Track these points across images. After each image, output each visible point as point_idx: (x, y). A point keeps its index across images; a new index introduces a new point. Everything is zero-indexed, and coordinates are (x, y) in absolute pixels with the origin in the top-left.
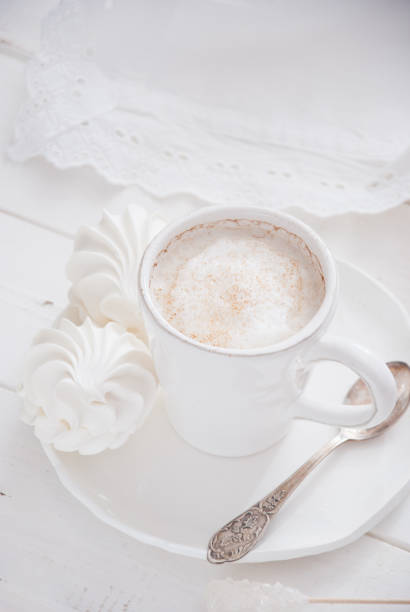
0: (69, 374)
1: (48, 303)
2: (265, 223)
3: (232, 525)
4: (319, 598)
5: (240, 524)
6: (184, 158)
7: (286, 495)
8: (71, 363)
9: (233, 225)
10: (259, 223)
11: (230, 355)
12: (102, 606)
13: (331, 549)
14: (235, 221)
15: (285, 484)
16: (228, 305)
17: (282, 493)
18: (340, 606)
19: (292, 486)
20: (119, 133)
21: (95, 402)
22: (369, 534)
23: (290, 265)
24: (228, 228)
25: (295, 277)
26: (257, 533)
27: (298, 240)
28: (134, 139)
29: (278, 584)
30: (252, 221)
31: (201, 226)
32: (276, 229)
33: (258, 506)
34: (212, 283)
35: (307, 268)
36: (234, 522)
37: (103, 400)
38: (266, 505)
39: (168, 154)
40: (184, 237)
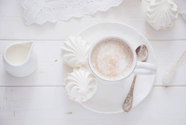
1: (56, 61)
5: (127, 101)
6: (66, 7)
8: (77, 86)
15: (132, 86)
17: (132, 89)
19: (134, 86)
20: (50, 9)
21: (88, 93)
26: (132, 101)
28: (54, 9)
33: (128, 94)
36: (126, 100)
37: (89, 91)
38: (130, 93)
39: (62, 8)
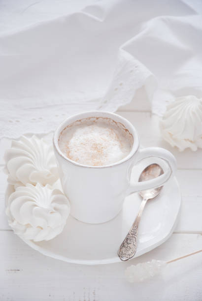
0: (35, 206)
2: (92, 117)
3: (123, 245)
4: (170, 260)
5: (126, 244)
7: (137, 226)
8: (34, 201)
9: (79, 123)
10: (90, 118)
11: (111, 167)
12: (85, 296)
13: (164, 242)
14: (80, 121)
15: (134, 223)
16: (96, 151)
18: (179, 260)
19: (138, 223)
21: (51, 213)
22: (174, 233)
23: (110, 130)
24: (78, 125)
25: (114, 134)
26: (135, 244)
27: (108, 120)
29: (153, 260)
30: (86, 119)
31: (68, 127)
32: (97, 118)
33: (129, 234)
34: (84, 146)
35: (116, 130)
36: (123, 243)
37: (54, 211)
38: (132, 233)
40: (63, 133)
